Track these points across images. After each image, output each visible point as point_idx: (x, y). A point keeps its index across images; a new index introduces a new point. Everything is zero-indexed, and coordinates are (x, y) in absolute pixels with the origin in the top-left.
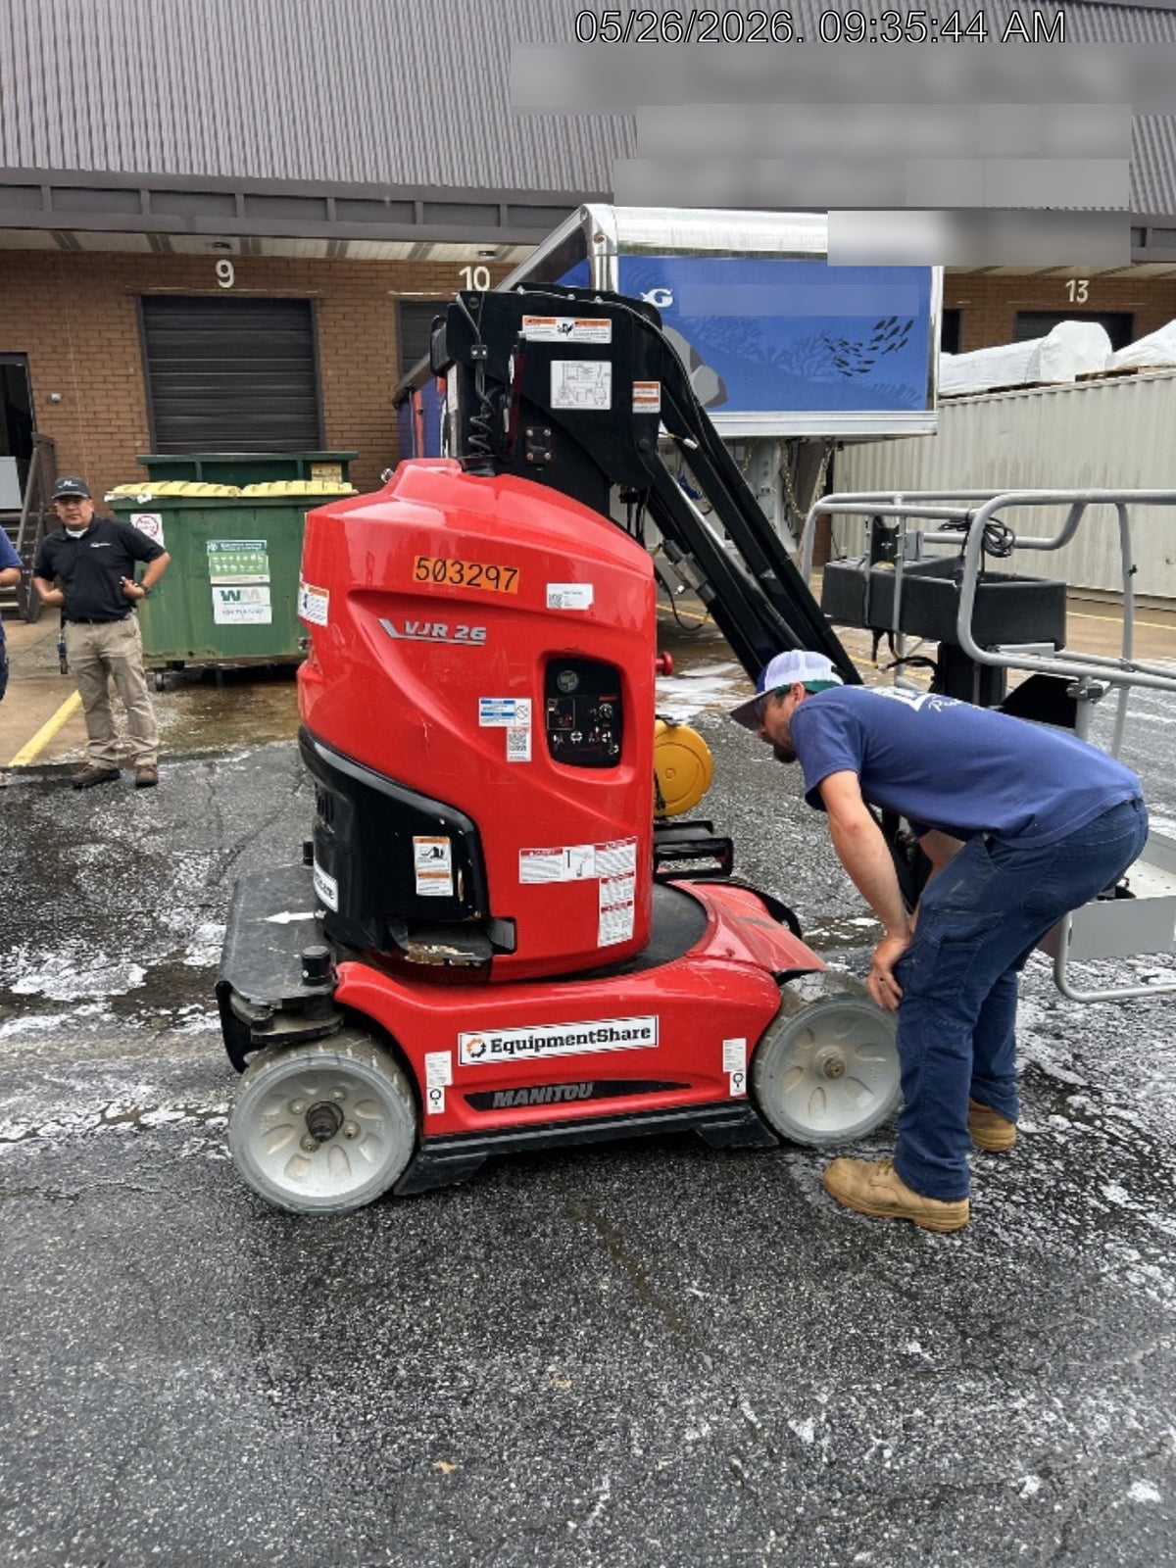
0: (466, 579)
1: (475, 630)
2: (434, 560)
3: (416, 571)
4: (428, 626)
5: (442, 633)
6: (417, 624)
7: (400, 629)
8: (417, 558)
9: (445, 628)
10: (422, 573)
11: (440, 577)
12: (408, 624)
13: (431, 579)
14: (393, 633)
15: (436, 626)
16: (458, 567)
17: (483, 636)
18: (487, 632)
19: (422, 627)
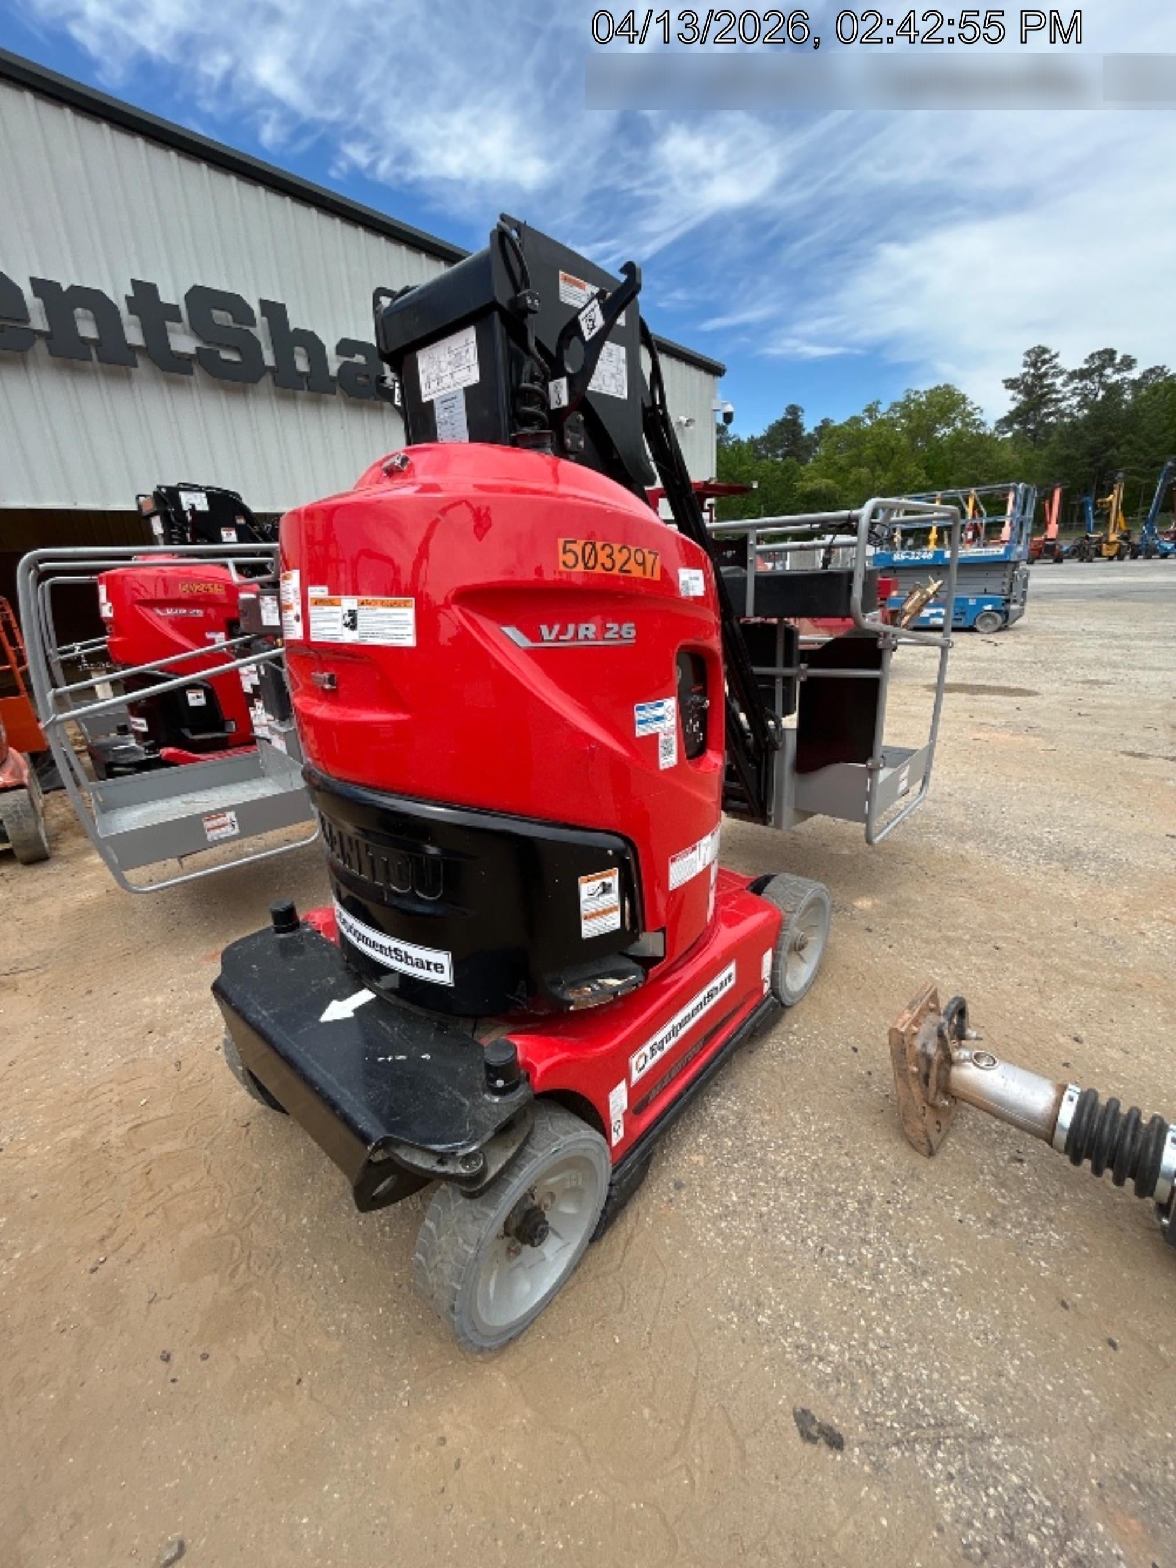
0: (618, 566)
1: (625, 626)
2: (582, 542)
3: (562, 557)
4: (571, 628)
5: (590, 635)
6: (557, 628)
7: (536, 636)
8: (561, 542)
9: (593, 628)
10: (570, 559)
11: (591, 564)
12: (544, 629)
13: (580, 568)
14: (524, 642)
15: (582, 627)
16: (608, 550)
17: (633, 633)
18: (635, 628)
19: (563, 631)
